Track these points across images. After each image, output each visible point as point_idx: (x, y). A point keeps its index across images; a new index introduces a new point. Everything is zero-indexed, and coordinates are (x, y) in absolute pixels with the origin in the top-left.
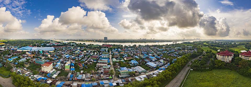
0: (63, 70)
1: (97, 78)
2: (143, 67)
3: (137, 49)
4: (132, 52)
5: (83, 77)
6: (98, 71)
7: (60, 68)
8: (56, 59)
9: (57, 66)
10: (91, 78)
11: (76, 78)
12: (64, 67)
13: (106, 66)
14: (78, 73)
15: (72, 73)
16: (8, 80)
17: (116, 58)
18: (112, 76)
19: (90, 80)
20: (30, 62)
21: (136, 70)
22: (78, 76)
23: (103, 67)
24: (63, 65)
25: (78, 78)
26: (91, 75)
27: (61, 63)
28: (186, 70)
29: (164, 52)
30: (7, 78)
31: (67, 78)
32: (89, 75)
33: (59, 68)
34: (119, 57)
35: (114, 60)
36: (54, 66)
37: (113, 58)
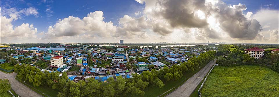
0: (75, 66)
1: (112, 72)
2: (163, 63)
3: (156, 49)
4: (151, 51)
5: (97, 70)
6: (113, 66)
7: (72, 64)
8: (67, 56)
9: (68, 62)
10: (106, 72)
11: (89, 71)
12: (76, 63)
13: (122, 61)
14: (92, 67)
15: (85, 68)
16: (11, 75)
17: (133, 56)
18: (129, 70)
19: (105, 73)
20: (38, 59)
21: (156, 65)
22: (91, 70)
23: (119, 62)
24: (74, 61)
25: (91, 71)
26: (106, 69)
27: (72, 60)
28: (210, 66)
29: (186, 51)
30: (9, 73)
31: (80, 72)
32: (103, 69)
33: (70, 63)
34: (136, 55)
35: (131, 57)
36: (64, 62)
37: (130, 56)
